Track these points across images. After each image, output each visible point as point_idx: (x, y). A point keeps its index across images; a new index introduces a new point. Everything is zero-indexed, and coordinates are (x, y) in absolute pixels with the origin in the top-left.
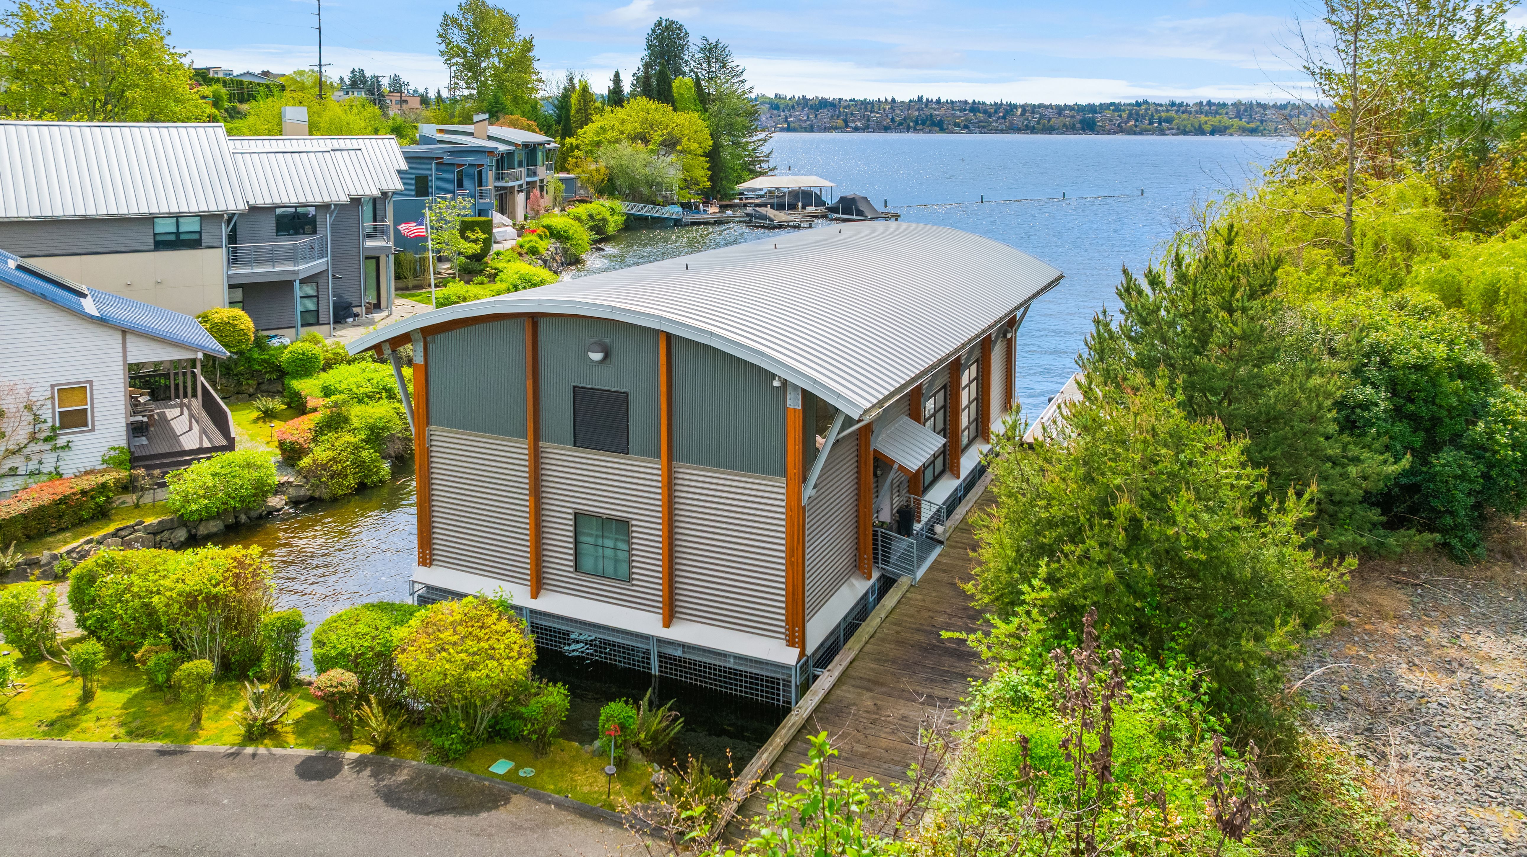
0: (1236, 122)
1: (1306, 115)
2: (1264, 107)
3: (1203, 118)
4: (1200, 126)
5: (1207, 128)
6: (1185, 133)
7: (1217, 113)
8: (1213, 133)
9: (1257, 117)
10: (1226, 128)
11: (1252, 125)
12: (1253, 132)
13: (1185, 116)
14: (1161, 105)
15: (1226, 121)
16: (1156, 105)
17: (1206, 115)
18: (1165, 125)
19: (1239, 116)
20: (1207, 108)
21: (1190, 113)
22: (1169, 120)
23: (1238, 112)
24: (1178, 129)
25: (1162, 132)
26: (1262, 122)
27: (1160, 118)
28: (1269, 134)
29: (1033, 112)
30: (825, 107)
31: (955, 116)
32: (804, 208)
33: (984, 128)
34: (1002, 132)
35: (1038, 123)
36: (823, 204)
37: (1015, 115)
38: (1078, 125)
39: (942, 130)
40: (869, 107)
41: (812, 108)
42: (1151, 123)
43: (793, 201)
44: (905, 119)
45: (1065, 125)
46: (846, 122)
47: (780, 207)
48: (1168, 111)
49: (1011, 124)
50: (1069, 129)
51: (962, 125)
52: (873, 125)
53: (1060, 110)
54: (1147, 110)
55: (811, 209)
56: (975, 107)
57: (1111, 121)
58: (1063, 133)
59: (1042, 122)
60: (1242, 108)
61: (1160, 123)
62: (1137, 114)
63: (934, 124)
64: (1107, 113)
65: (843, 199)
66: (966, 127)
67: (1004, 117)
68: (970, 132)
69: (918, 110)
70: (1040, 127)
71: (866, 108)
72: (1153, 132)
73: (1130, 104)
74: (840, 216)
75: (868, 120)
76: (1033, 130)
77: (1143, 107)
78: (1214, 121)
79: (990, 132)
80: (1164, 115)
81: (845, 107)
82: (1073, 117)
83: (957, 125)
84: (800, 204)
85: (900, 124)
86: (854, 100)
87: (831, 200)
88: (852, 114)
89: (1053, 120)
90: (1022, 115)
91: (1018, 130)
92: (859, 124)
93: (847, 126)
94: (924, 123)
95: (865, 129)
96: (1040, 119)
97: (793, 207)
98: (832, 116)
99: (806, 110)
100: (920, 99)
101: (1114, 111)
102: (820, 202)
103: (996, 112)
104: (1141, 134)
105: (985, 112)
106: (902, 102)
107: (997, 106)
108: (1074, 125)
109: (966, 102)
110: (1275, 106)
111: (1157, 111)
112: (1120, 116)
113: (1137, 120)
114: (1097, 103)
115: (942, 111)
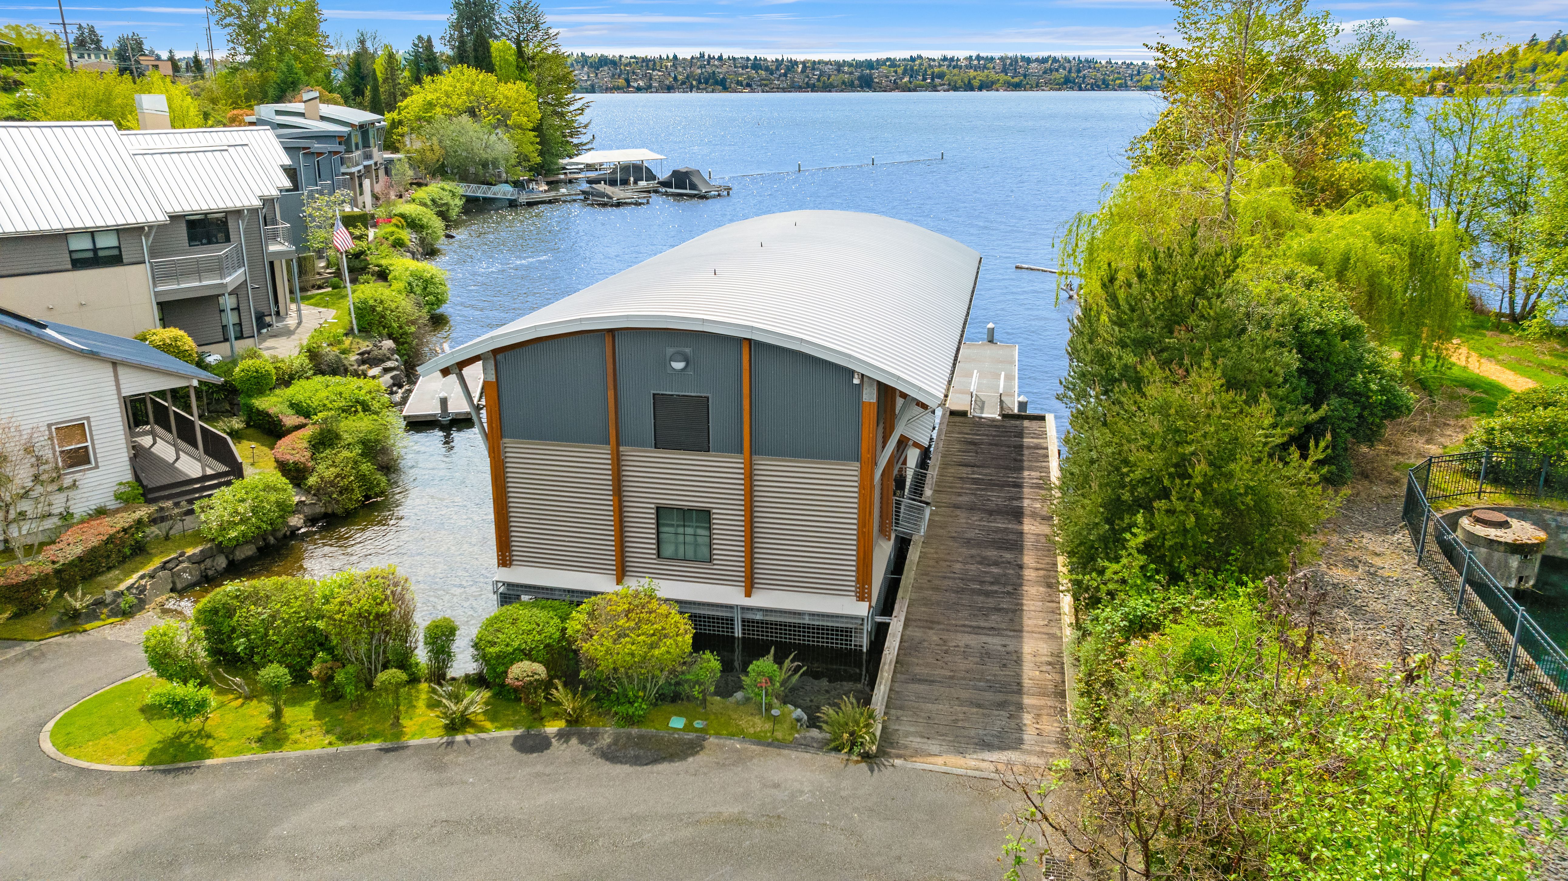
0: (1002, 77)
1: (1064, 69)
2: (1028, 60)
3: (972, 73)
4: (969, 82)
5: (976, 83)
6: (955, 89)
7: (985, 67)
8: (980, 89)
9: (1021, 71)
10: (993, 83)
11: (1016, 80)
12: (1017, 87)
13: (956, 71)
14: (934, 60)
15: (993, 76)
16: (930, 59)
17: (975, 70)
18: (937, 81)
19: (1005, 71)
20: (976, 62)
21: (961, 67)
22: (941, 76)
23: (1004, 65)
24: (949, 84)
25: (934, 89)
26: (1025, 76)
27: (933, 73)
28: (1031, 89)
29: (813, 69)
30: (606, 65)
31: (737, 74)
32: (635, 183)
33: (766, 86)
34: (784, 90)
35: (819, 80)
36: (654, 178)
37: (796, 72)
38: (856, 82)
39: (726, 89)
40: (651, 64)
41: (591, 66)
42: (924, 79)
43: (625, 177)
44: (687, 78)
45: (844, 83)
46: (628, 81)
47: (613, 183)
48: (940, 66)
49: (793, 82)
50: (848, 86)
51: (745, 83)
52: (655, 84)
53: (839, 66)
54: (921, 64)
55: (642, 184)
56: (757, 64)
57: (887, 77)
58: (842, 91)
59: (822, 79)
60: (1008, 62)
61: (933, 79)
62: (912, 69)
63: (717, 83)
64: (884, 69)
65: (675, 173)
66: (749, 85)
67: (785, 75)
68: (753, 91)
69: (701, 67)
70: (821, 84)
71: (647, 66)
72: (926, 88)
73: (905, 60)
74: (674, 190)
75: (651, 79)
76: (813, 88)
77: (917, 63)
78: (981, 75)
79: (771, 90)
80: (936, 70)
81: (626, 65)
82: (851, 73)
83: (739, 83)
84: (632, 179)
85: (683, 83)
86: (635, 57)
87: (663, 174)
88: (634, 73)
89: (833, 77)
90: (803, 71)
91: (799, 89)
92: (641, 83)
93: (629, 86)
94: (706, 83)
95: (648, 89)
96: (820, 76)
97: (625, 182)
98: (613, 75)
99: (586, 69)
100: (702, 55)
101: (890, 66)
102: (651, 176)
103: (777, 69)
104: (915, 90)
105: (767, 69)
106: (684, 59)
107: (779, 63)
108: (853, 82)
109: (748, 59)
110: (1037, 60)
111: (930, 66)
112: (896, 72)
113: (911, 76)
114: (874, 59)
115: (724, 69)
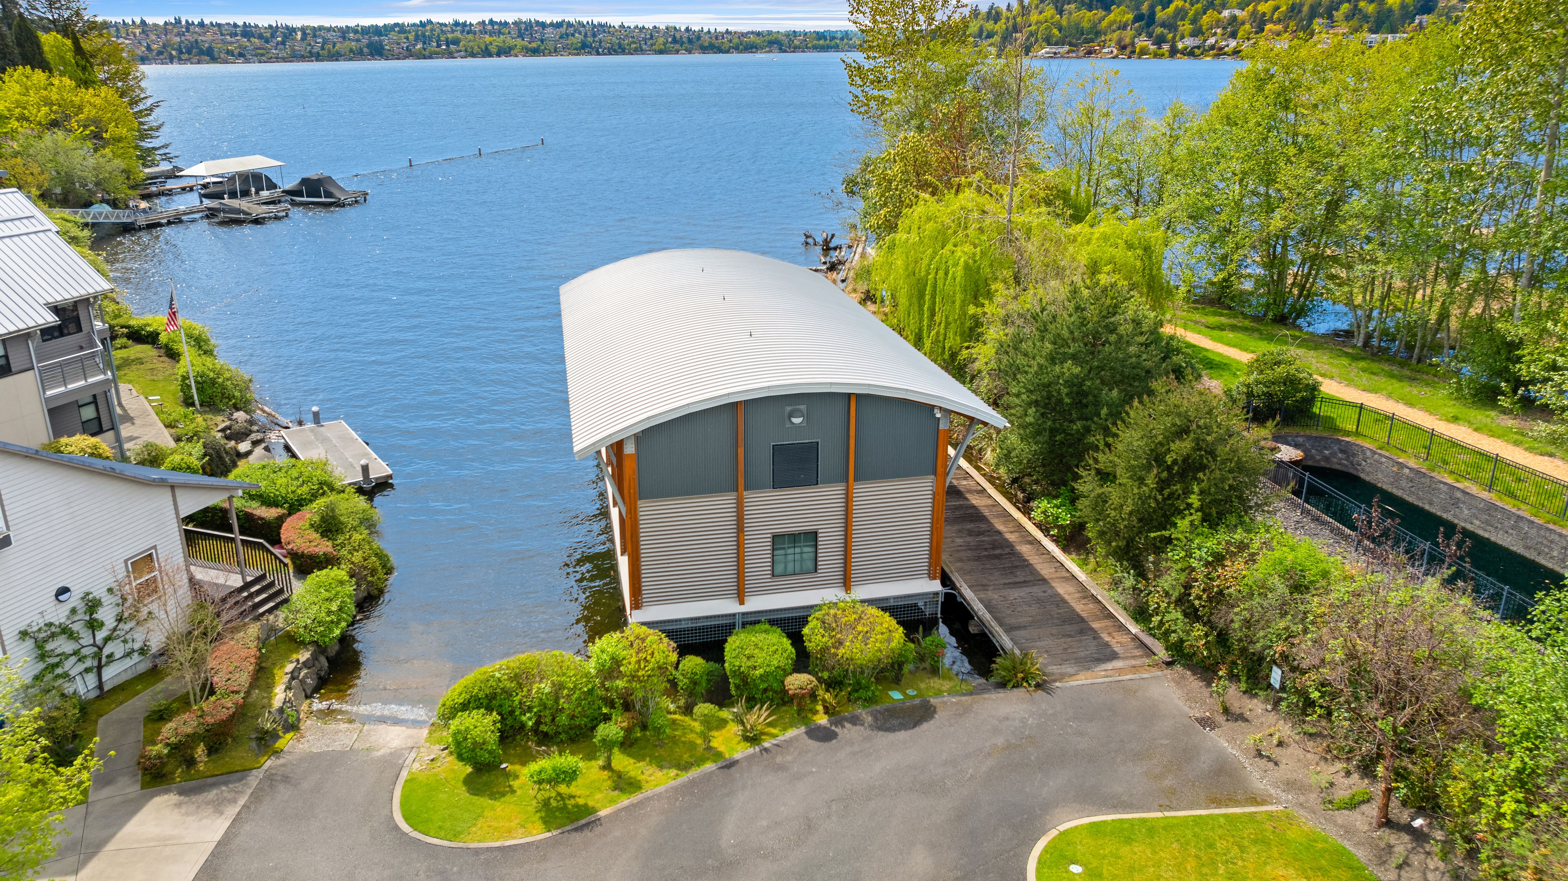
0: (519, 42)
1: (580, 33)
2: (543, 25)
3: (488, 39)
4: (486, 48)
5: (493, 49)
6: (473, 55)
7: (500, 33)
8: (499, 55)
9: (538, 36)
10: (510, 49)
11: (534, 45)
12: (535, 52)
16: (441, 24)
18: (452, 47)
19: (521, 36)
21: (475, 33)
23: (520, 30)
24: (466, 51)
25: (451, 55)
26: (542, 41)
27: (447, 39)
28: (550, 54)
29: (315, 36)
31: (224, 42)
32: (257, 193)
33: (262, 56)
34: (284, 60)
36: (274, 186)
37: (295, 39)
38: (365, 50)
42: (439, 46)
43: (245, 188)
44: (164, 47)
45: (351, 51)
47: (233, 195)
48: (453, 31)
49: (293, 50)
50: (357, 55)
51: (236, 52)
53: (344, 32)
54: (432, 30)
55: (265, 194)
56: (248, 31)
57: (398, 44)
58: (351, 59)
59: (327, 47)
60: (523, 27)
62: (424, 36)
64: (393, 36)
65: (305, 181)
66: (241, 55)
68: (247, 61)
69: (179, 34)
72: (442, 55)
73: (414, 25)
74: (305, 199)
76: (318, 58)
77: (428, 28)
78: (498, 41)
79: (269, 60)
80: (450, 36)
82: (358, 40)
83: (230, 53)
84: (253, 190)
85: (160, 53)
87: (288, 183)
89: (338, 45)
96: (324, 43)
100: (178, 21)
104: (430, 57)
106: (156, 26)
108: (361, 49)
109: (235, 25)
110: (552, 25)
111: (443, 32)
112: (407, 38)
114: (381, 25)
115: (209, 37)
